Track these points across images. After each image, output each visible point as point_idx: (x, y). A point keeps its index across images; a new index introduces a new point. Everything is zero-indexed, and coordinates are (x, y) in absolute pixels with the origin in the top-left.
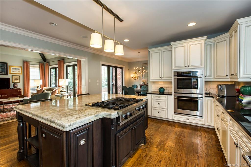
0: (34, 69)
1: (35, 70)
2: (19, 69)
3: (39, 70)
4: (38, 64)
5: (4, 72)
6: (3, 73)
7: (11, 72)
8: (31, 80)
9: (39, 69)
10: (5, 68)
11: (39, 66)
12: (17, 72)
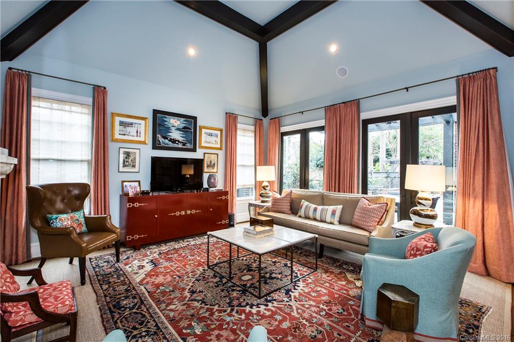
0: (244, 136)
1: (246, 138)
2: (217, 136)
3: (253, 139)
4: (252, 121)
5: (190, 143)
6: (189, 146)
7: (203, 144)
8: (239, 166)
9: (252, 137)
10: (192, 131)
11: (253, 128)
12: (212, 143)
